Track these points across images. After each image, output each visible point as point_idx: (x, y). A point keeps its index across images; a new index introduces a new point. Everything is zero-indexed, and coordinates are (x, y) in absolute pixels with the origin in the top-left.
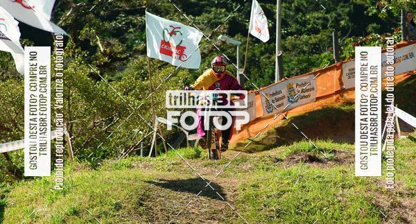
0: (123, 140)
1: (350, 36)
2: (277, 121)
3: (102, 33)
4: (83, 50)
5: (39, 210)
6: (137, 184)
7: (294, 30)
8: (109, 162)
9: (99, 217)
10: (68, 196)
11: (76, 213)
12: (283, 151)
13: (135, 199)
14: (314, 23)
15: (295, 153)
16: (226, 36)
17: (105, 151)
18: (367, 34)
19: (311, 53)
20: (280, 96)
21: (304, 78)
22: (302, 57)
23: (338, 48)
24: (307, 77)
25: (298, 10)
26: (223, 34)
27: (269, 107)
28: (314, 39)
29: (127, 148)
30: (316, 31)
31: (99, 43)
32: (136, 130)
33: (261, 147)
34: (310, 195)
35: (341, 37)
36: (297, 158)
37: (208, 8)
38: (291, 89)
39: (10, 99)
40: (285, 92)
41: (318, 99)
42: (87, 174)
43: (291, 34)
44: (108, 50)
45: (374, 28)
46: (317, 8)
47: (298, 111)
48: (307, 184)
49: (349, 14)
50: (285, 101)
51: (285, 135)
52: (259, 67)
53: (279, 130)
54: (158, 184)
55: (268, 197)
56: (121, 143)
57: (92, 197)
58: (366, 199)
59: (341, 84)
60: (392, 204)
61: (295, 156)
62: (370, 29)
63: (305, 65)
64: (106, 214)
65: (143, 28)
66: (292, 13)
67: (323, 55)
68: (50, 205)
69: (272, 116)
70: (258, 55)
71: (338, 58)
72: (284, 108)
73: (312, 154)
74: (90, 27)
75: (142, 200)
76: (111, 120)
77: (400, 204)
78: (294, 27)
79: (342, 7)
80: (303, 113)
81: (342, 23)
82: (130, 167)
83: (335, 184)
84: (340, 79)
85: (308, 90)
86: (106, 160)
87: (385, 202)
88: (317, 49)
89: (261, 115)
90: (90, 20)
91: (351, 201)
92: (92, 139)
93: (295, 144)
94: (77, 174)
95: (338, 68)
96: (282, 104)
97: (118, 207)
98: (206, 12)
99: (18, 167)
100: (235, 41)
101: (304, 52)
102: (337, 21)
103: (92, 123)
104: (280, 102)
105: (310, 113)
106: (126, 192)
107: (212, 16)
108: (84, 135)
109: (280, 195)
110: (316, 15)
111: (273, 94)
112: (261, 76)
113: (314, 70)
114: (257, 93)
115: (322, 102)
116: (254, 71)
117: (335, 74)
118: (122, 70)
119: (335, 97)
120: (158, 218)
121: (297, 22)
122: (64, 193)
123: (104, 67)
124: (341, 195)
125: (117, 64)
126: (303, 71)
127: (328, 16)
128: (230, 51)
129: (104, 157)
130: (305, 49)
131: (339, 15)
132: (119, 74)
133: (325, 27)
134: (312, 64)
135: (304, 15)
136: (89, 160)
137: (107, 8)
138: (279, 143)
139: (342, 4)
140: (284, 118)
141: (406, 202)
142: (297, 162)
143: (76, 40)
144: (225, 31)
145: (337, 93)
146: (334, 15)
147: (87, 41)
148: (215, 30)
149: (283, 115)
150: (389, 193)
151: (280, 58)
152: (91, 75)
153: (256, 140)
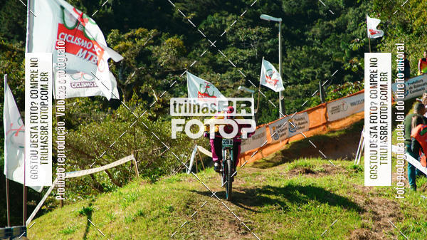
0: (173, 162)
1: (332, 84)
2: (282, 146)
3: (156, 87)
4: (144, 100)
5: (116, 213)
6: (185, 193)
7: (292, 81)
8: (164, 178)
9: (158, 217)
10: (136, 203)
11: (142, 214)
12: (287, 167)
13: (183, 204)
15: (296, 167)
16: (243, 87)
17: (161, 171)
18: (343, 83)
19: (305, 97)
20: (283, 128)
21: (301, 115)
22: (298, 100)
23: (324, 93)
24: (302, 114)
25: (294, 67)
26: (242, 85)
27: (276, 136)
28: (306, 87)
29: (176, 168)
30: (307, 82)
31: (154, 95)
32: (182, 155)
33: (271, 164)
35: (325, 85)
36: (297, 171)
39: (94, 136)
40: (287, 125)
41: (310, 129)
42: (149, 187)
43: (290, 84)
44: (161, 100)
45: (348, 78)
46: (307, 66)
47: (296, 138)
49: (330, 69)
50: (287, 131)
51: (288, 155)
52: (268, 108)
53: (284, 152)
54: (199, 193)
56: (172, 164)
57: (153, 203)
59: (327, 118)
60: (366, 202)
61: (295, 170)
62: (345, 79)
64: (163, 214)
65: (185, 83)
66: (290, 70)
67: (312, 99)
68: (124, 210)
69: (278, 142)
71: (324, 100)
72: (285, 137)
73: (307, 168)
74: (148, 83)
75: (188, 204)
76: (165, 149)
77: (371, 201)
78: (291, 79)
79: (325, 64)
80: (299, 139)
81: (326, 75)
82: (179, 181)
84: (326, 115)
85: (303, 123)
86: (162, 177)
87: (361, 200)
88: (308, 94)
89: (270, 142)
90: (148, 79)
92: (152, 162)
93: (295, 161)
94: (142, 187)
95: (324, 107)
96: (285, 133)
97: (171, 209)
98: (229, 71)
99: (101, 183)
100: (250, 90)
101: (299, 97)
102: (322, 74)
103: (151, 151)
104: (283, 132)
105: (305, 140)
106: (177, 198)
107: (233, 73)
108: (146, 159)
110: (307, 70)
111: (278, 127)
112: (270, 115)
113: (307, 109)
114: (267, 126)
115: (313, 131)
116: (264, 111)
117: (322, 111)
119: (322, 127)
120: (200, 217)
121: (293, 75)
122: (134, 201)
123: (159, 112)
126: (299, 110)
127: (316, 71)
129: (160, 175)
130: (300, 94)
131: (324, 70)
133: (313, 78)
135: (298, 70)
136: (150, 176)
137: (159, 70)
138: (284, 161)
139: (325, 62)
140: (287, 143)
141: (376, 200)
142: (297, 174)
143: (138, 93)
144: (243, 83)
145: (324, 124)
146: (320, 69)
147: (146, 93)
148: (236, 83)
149: (286, 141)
150: (363, 194)
151: (282, 101)
152: (150, 117)
153: (267, 159)
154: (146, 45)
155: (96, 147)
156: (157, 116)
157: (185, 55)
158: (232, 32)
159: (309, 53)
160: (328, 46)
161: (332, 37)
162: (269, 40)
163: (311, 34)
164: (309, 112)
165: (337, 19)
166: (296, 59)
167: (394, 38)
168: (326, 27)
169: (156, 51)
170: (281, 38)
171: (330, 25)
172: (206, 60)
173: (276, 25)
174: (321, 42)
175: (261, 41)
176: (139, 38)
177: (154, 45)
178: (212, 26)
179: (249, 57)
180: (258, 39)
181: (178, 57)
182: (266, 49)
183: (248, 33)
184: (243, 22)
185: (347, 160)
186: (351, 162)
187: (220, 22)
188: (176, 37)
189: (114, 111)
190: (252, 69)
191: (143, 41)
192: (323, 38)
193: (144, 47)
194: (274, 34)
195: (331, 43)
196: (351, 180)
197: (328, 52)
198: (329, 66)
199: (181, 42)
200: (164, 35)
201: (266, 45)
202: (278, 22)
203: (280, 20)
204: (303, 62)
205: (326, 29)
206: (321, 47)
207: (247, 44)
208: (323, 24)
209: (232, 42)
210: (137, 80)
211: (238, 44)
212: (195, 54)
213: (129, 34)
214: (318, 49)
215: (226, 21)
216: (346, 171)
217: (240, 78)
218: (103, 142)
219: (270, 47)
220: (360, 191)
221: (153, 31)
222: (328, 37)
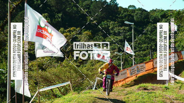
0: (87, 85)
1: (155, 51)
2: (134, 78)
6: (92, 98)
7: (138, 50)
8: (83, 92)
12: (136, 87)
14: (144, 47)
15: (140, 87)
17: (81, 89)
19: (144, 57)
20: (135, 70)
21: (142, 64)
22: (141, 58)
23: (152, 55)
25: (139, 44)
26: (116, 52)
27: (131, 74)
28: (144, 53)
30: (145, 50)
32: (91, 82)
33: (129, 86)
34: (145, 100)
35: (153, 52)
36: (141, 89)
37: (112, 44)
38: (138, 68)
39: (53, 74)
40: (136, 69)
41: (146, 71)
42: (77, 95)
43: (137, 51)
46: (145, 43)
47: (140, 74)
50: (136, 72)
51: (137, 82)
52: (128, 62)
53: (135, 81)
54: (98, 98)
55: (132, 101)
58: (162, 101)
59: (153, 66)
60: (171, 102)
61: (140, 88)
63: (142, 60)
66: (137, 45)
67: (147, 57)
69: (132, 76)
70: (127, 58)
71: (152, 58)
72: (135, 74)
73: (145, 87)
76: (83, 79)
78: (138, 49)
80: (141, 75)
81: (153, 47)
82: (90, 93)
83: (153, 96)
84: (153, 65)
85: (143, 68)
87: (168, 102)
89: (129, 76)
91: (158, 102)
92: (78, 85)
93: (140, 85)
94: (74, 96)
95: (152, 61)
96: (135, 73)
99: (56, 94)
100: (121, 54)
101: (141, 57)
102: (151, 47)
103: (77, 80)
104: (135, 72)
105: (144, 75)
106: (88, 100)
107: (113, 46)
108: (75, 83)
109: (136, 100)
110: (145, 45)
111: (132, 70)
112: (129, 64)
113: (145, 62)
114: (128, 69)
115: (147, 71)
116: (126, 63)
117: (151, 63)
118: (86, 64)
119: (151, 70)
121: (139, 47)
122: (70, 101)
123: (81, 63)
124: (155, 100)
125: (85, 62)
126: (141, 62)
127: (148, 45)
129: (81, 90)
130: (142, 56)
131: (152, 45)
132: (85, 65)
133: (147, 49)
134: (144, 60)
135: (141, 45)
136: (77, 91)
138: (135, 85)
139: (152, 42)
140: (136, 77)
144: (117, 51)
145: (152, 69)
146: (150, 45)
148: (114, 51)
149: (136, 76)
150: (170, 99)
151: (134, 59)
153: (127, 84)
154: (76, 34)
155: (54, 78)
156: (80, 65)
157: (92, 39)
158: (112, 29)
159: (146, 38)
160: (154, 35)
162: (128, 32)
164: (146, 63)
166: (140, 40)
168: (153, 27)
169: (80, 37)
170: (134, 31)
172: (101, 41)
173: (131, 26)
174: (151, 33)
175: (125, 33)
176: (73, 31)
177: (79, 34)
178: (103, 26)
179: (119, 39)
180: (123, 32)
182: (127, 36)
183: (119, 29)
184: (117, 25)
185: (162, 84)
186: (164, 85)
187: (107, 25)
188: (88, 31)
189: (61, 63)
190: (121, 45)
191: (74, 33)
194: (130, 30)
196: (164, 93)
198: (154, 43)
199: (90, 33)
200: (83, 30)
201: (127, 34)
202: (132, 25)
203: (133, 24)
204: (143, 42)
205: (153, 28)
206: (150, 35)
207: (119, 34)
208: (151, 25)
209: (112, 33)
211: (115, 34)
212: (96, 38)
213: (68, 30)
214: (150, 36)
215: (109, 24)
216: (162, 89)
217: (116, 49)
218: (57, 76)
219: (129, 35)
220: (168, 98)
221: (78, 28)
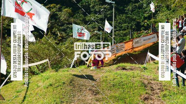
0: (66, 63)
1: (135, 31)
2: (113, 57)
3: (59, 30)
4: (53, 35)
5: (40, 84)
6: (70, 76)
7: (118, 29)
8: (61, 70)
9: (58, 86)
11: (51, 85)
12: (115, 66)
13: (69, 81)
14: (125, 27)
15: (119, 67)
17: (60, 66)
18: (141, 31)
19: (124, 36)
20: (114, 49)
21: (122, 44)
22: (121, 38)
23: (132, 35)
25: (119, 23)
26: (96, 30)
28: (124, 32)
29: (67, 65)
30: (125, 30)
31: (58, 33)
33: (108, 65)
34: (123, 80)
35: (133, 31)
36: (119, 68)
37: (92, 23)
38: (117, 47)
40: (115, 48)
41: (125, 50)
42: (55, 73)
43: (117, 31)
44: (61, 35)
45: (143, 29)
46: (125, 23)
47: (120, 54)
48: (122, 76)
49: (135, 24)
50: (115, 51)
52: (107, 41)
53: (113, 60)
55: (110, 80)
57: (56, 80)
58: (140, 81)
59: (133, 46)
60: (148, 83)
61: (118, 68)
62: (142, 29)
63: (122, 40)
64: (60, 85)
65: (72, 29)
66: (118, 24)
67: (127, 37)
68: (43, 83)
70: (107, 37)
71: (132, 38)
72: (114, 53)
73: (124, 67)
74: (56, 28)
75: (71, 81)
76: (62, 57)
77: (151, 82)
78: (118, 28)
79: (133, 22)
81: (133, 27)
82: (68, 71)
83: (131, 76)
85: (122, 48)
86: (60, 69)
87: (146, 82)
88: (125, 35)
90: (56, 26)
91: (136, 82)
92: (56, 63)
93: (118, 64)
94: (52, 73)
95: (132, 41)
97: (64, 83)
98: (91, 24)
99: (33, 71)
100: (100, 33)
101: (121, 36)
102: (131, 27)
103: (56, 58)
104: (114, 51)
105: (123, 55)
106: (66, 79)
107: (93, 25)
108: (54, 61)
109: (114, 80)
110: (125, 25)
113: (125, 41)
115: (127, 51)
117: (131, 43)
118: (65, 41)
119: (131, 50)
120: (76, 87)
121: (119, 27)
122: (48, 79)
123: (60, 41)
124: (133, 80)
125: (64, 40)
126: (121, 42)
127: (129, 25)
128: (98, 36)
129: (60, 68)
130: (122, 35)
132: (64, 43)
133: (128, 28)
134: (124, 40)
135: (121, 25)
136: (55, 69)
137: (61, 22)
138: (113, 64)
139: (133, 21)
140: (115, 56)
141: (153, 82)
142: (119, 70)
143: (51, 32)
145: (131, 48)
146: (131, 25)
147: (55, 33)
148: (94, 29)
149: (115, 55)
150: (147, 79)
151: (114, 38)
152: (56, 43)
153: (106, 63)
154: (56, 11)
155: (32, 55)
156: (59, 43)
157: (72, 16)
158: (93, 7)
159: (126, 17)
160: (134, 15)
161: (136, 11)
162: (109, 11)
163: (127, 9)
164: (125, 43)
165: (139, 3)
166: (120, 19)
167: (163, 12)
168: (134, 6)
169: (60, 14)
170: (114, 10)
171: (136, 6)
172: (81, 19)
173: (112, 5)
174: (132, 12)
175: (106, 11)
176: (53, 8)
177: (59, 11)
178: (84, 4)
179: (100, 18)
180: (104, 10)
181: (69, 17)
182: (107, 15)
183: (100, 8)
184: (98, 3)
185: (141, 64)
186: (143, 65)
187: (88, 2)
188: (68, 8)
189: (40, 40)
190: (101, 23)
191: (54, 10)
192: (132, 11)
193: (54, 12)
194: (111, 9)
195: (136, 13)
196: (142, 73)
197: (134, 17)
198: (135, 23)
199: (71, 11)
200: (63, 7)
201: (107, 13)
203: (114, 2)
204: (124, 21)
205: (134, 7)
206: (131, 15)
207: (100, 12)
208: (132, 5)
209: (93, 11)
210: (51, 26)
211: (96, 12)
212: (77, 16)
213: (48, 6)
214: (130, 16)
215: (90, 2)
216: (140, 69)
217: (96, 27)
218: (35, 53)
219: (109, 14)
220: (146, 78)
221: (58, 5)
222: (135, 10)
